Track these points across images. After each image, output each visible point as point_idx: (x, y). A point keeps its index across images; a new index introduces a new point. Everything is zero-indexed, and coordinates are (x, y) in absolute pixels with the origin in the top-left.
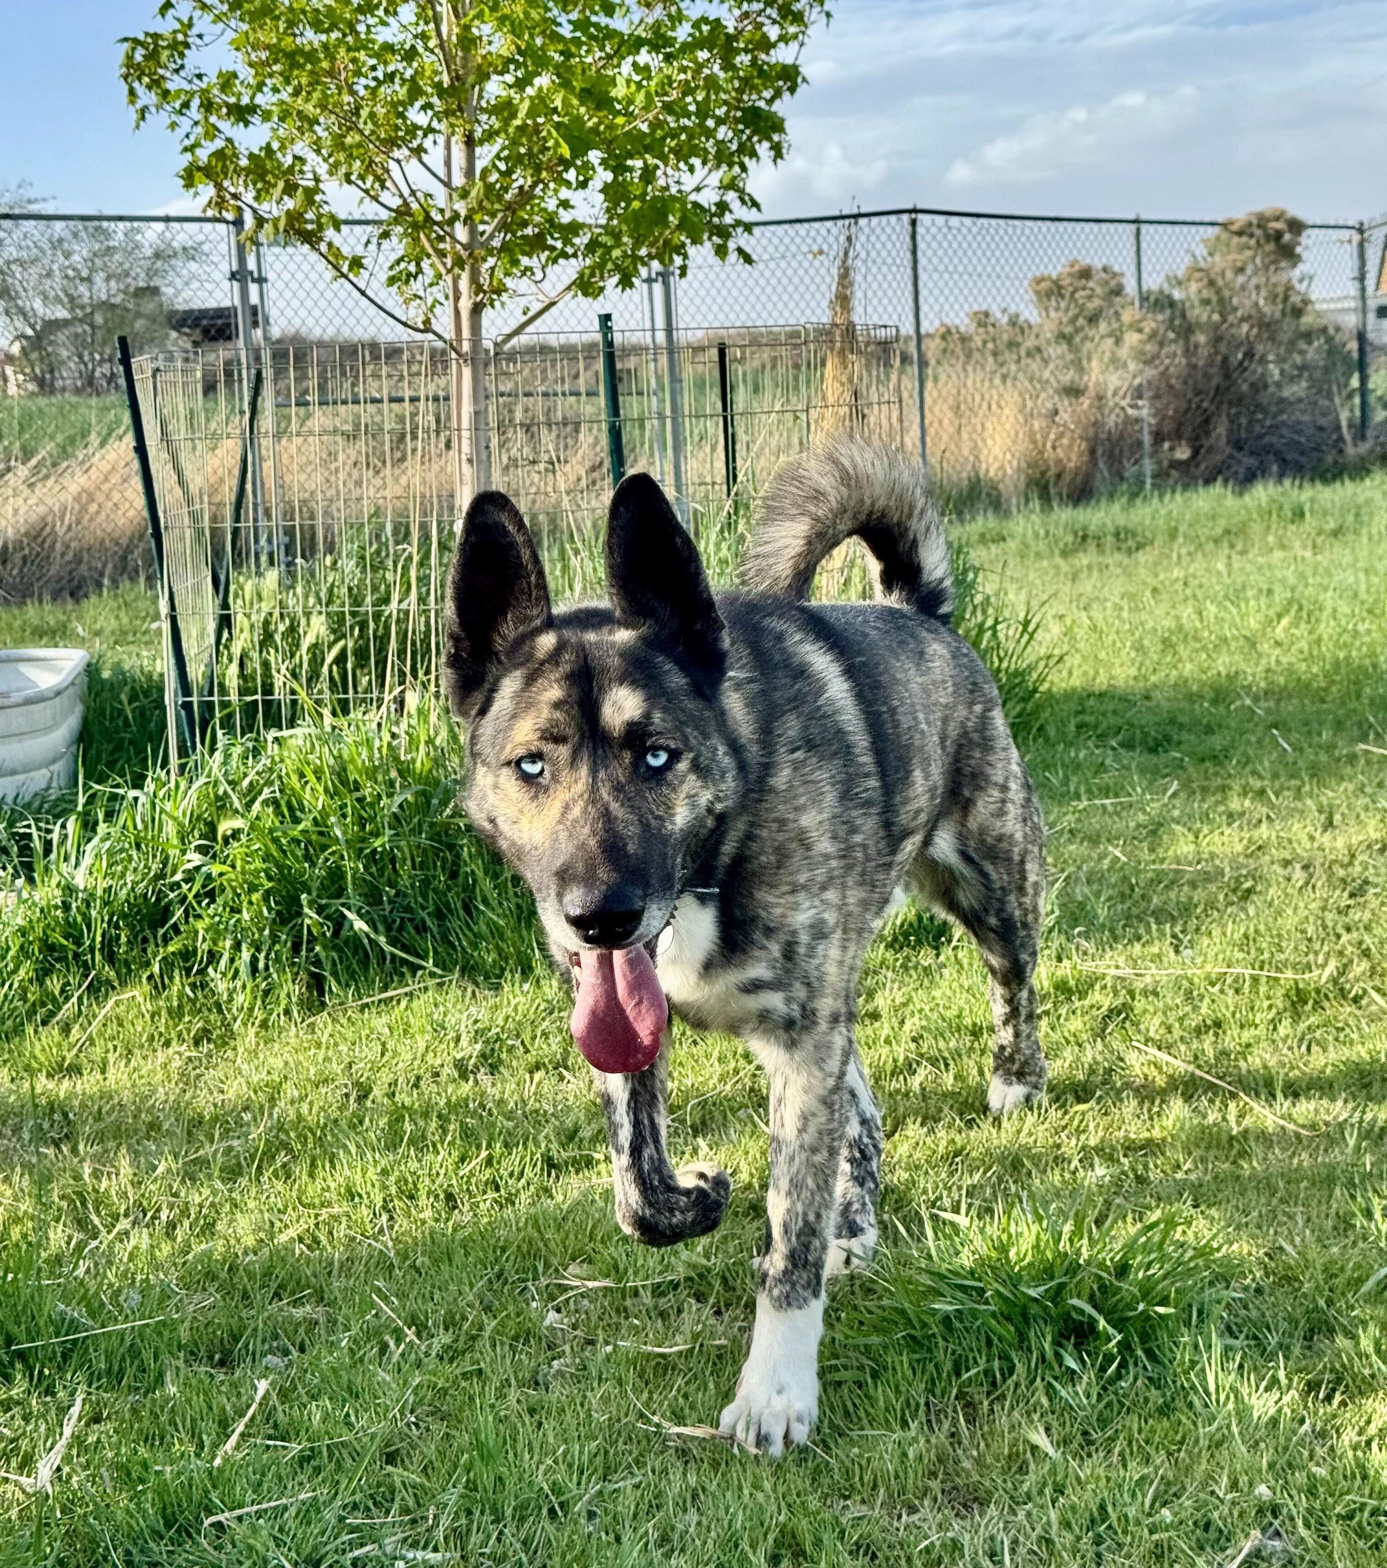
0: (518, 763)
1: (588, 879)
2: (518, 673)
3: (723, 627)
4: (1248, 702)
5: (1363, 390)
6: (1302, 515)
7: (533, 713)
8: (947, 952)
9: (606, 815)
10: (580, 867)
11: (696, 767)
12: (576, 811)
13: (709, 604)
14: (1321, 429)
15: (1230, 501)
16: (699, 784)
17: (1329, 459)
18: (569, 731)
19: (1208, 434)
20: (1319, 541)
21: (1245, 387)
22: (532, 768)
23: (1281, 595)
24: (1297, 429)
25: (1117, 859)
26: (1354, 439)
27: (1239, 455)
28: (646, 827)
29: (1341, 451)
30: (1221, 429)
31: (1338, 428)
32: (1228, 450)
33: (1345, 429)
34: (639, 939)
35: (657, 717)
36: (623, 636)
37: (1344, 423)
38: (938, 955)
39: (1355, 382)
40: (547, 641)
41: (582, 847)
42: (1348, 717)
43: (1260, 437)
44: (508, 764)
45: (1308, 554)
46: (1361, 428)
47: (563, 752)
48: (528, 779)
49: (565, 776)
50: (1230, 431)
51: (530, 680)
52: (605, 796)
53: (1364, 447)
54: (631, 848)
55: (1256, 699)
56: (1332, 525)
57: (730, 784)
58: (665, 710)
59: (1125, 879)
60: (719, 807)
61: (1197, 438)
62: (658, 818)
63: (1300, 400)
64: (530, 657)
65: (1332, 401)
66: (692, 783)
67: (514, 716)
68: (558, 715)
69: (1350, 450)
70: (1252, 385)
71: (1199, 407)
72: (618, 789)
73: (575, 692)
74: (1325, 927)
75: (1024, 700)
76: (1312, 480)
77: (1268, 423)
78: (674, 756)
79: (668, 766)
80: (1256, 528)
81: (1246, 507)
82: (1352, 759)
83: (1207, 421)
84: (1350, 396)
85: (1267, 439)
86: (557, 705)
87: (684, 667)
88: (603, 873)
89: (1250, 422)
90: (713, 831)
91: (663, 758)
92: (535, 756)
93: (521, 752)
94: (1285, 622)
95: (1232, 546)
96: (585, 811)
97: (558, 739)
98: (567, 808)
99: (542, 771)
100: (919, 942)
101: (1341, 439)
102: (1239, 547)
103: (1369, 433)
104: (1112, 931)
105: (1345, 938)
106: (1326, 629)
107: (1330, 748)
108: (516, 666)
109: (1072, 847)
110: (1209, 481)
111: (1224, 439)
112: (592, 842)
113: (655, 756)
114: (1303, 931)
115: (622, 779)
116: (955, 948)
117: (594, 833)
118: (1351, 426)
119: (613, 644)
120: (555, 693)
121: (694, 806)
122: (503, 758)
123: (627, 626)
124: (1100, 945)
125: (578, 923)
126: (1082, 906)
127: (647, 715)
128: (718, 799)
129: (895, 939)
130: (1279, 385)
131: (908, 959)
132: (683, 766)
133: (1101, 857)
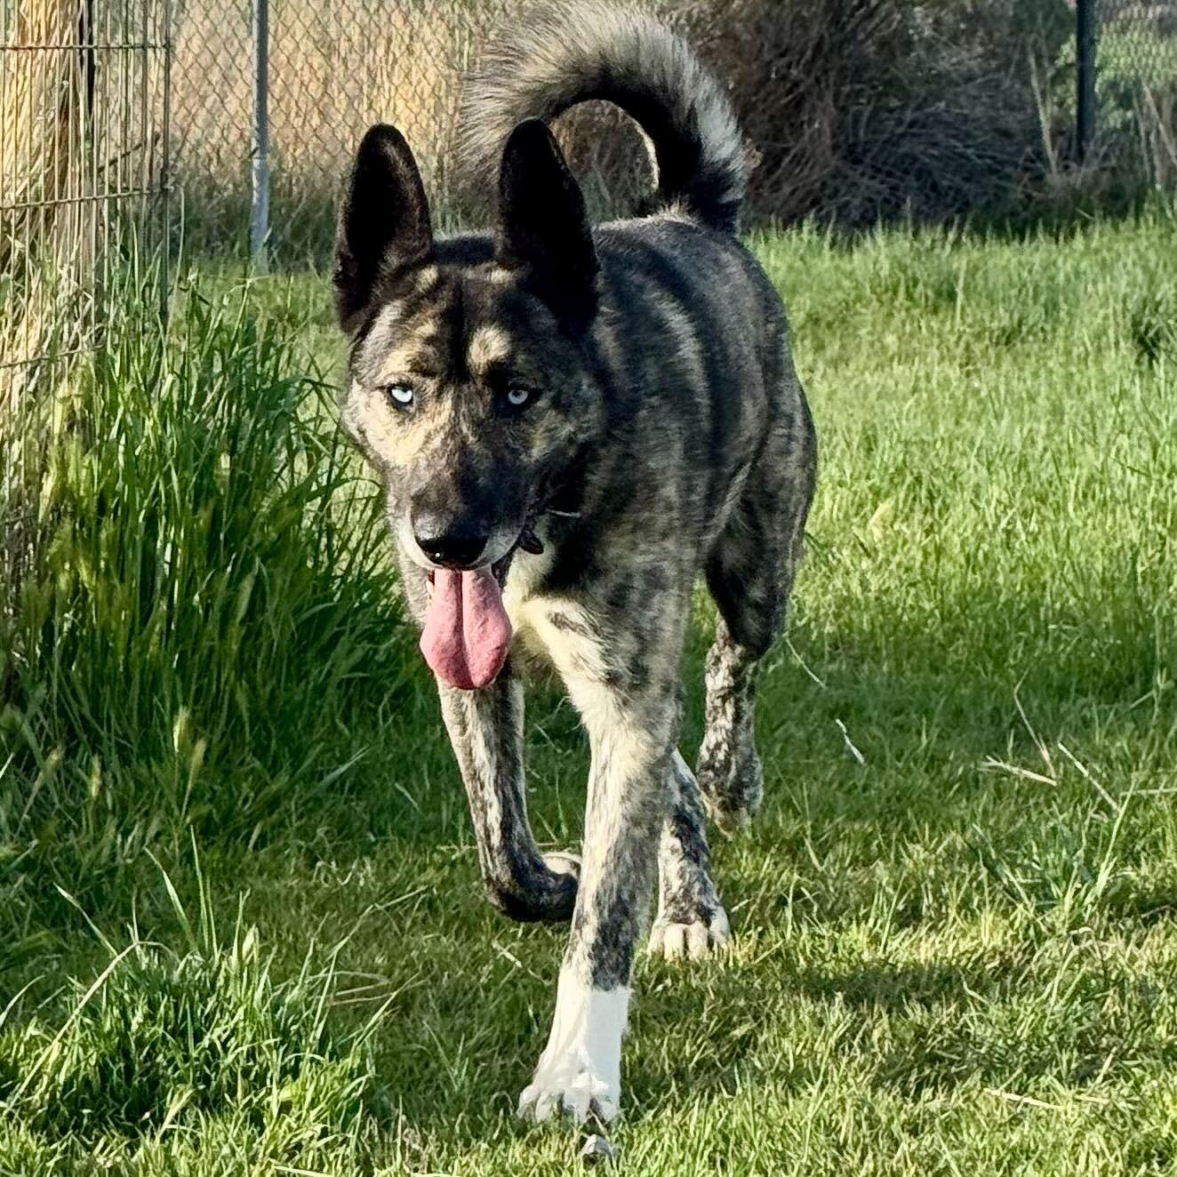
0: (391, 387)
1: (438, 508)
2: (398, 303)
3: (598, 268)
4: (798, 660)
5: (1084, 70)
6: (952, 296)
7: (407, 345)
8: (150, 1144)
9: (463, 448)
10: (433, 496)
11: (556, 404)
12: (437, 442)
13: (589, 245)
14: (1006, 134)
15: (826, 261)
16: (560, 417)
17: (1017, 193)
18: (438, 366)
19: (797, 129)
20: (977, 348)
21: (870, 48)
22: (403, 397)
23: (888, 454)
24: (961, 128)
25: (508, 965)
26: (1064, 157)
27: (854, 175)
28: (499, 461)
29: (1039, 178)
30: (820, 124)
31: (1036, 133)
32: (834, 161)
33: (1046, 138)
34: (485, 561)
35: (521, 358)
36: (499, 276)
37: (1046, 126)
38: (133, 1148)
39: (1068, 51)
40: (429, 275)
41: (436, 477)
42: (976, 702)
43: (894, 141)
44: (381, 388)
45: (954, 373)
46: (1076, 137)
47: (431, 385)
48: (397, 406)
49: (431, 406)
50: (838, 129)
51: (409, 312)
52: (465, 429)
53: (1080, 175)
54: (481, 481)
55: (814, 656)
56: (1003, 319)
57: (594, 414)
58: (529, 351)
59: (516, 1006)
60: (582, 437)
61: (777, 135)
62: (514, 451)
63: (970, 79)
64: (411, 288)
65: (1026, 83)
66: (551, 417)
67: (391, 345)
68: (430, 350)
69: (1055, 178)
70: (884, 44)
71: (783, 78)
72: (477, 424)
73: (447, 329)
74: (873, 1123)
75: (371, 636)
76: (979, 230)
77: (909, 116)
78: (535, 396)
79: (528, 404)
80: (867, 315)
81: (850, 275)
82: (971, 784)
83: (798, 104)
84: (1059, 77)
85: (905, 147)
86: (430, 341)
87: (554, 309)
88: (454, 502)
89: (875, 112)
90: (574, 461)
91: (524, 396)
92: (405, 386)
93: (393, 380)
94: (885, 507)
95: (820, 348)
96: (444, 442)
97: (427, 373)
98: (428, 438)
99: (411, 402)
100: (99, 1120)
101: (1040, 155)
102: (833, 349)
103: (1090, 148)
104: (475, 1109)
105: (907, 1145)
106: (959, 526)
107: (934, 762)
108: (397, 296)
109: (425, 938)
110: (792, 219)
111: (827, 141)
112: (447, 474)
113: (516, 394)
114: (831, 1129)
115: (482, 415)
116: (167, 1135)
117: (448, 464)
118: (1056, 133)
119: (488, 284)
120: (429, 329)
121: (552, 439)
122: (377, 382)
123: (504, 265)
124: (447, 1139)
125: (427, 546)
126: (424, 1058)
127: (511, 356)
128: (580, 429)
129: (53, 1112)
130: (930, 46)
131: (70, 1151)
132: (541, 404)
133: (478, 961)
